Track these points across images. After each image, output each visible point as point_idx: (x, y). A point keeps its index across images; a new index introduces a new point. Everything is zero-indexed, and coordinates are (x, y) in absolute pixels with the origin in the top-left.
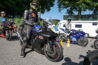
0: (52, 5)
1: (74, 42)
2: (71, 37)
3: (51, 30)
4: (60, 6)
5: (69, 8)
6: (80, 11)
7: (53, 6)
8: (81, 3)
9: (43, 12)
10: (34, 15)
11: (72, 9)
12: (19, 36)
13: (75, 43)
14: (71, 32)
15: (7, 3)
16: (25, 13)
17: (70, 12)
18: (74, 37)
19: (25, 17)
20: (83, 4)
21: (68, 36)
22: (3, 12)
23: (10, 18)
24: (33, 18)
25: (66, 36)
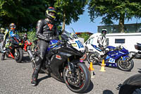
0: (81, 12)
1: (113, 64)
2: (107, 57)
3: (72, 47)
4: (92, 13)
5: (106, 15)
6: (122, 19)
7: (82, 14)
8: (124, 8)
9: (68, 23)
10: (50, 27)
11: (109, 17)
12: (31, 55)
13: (114, 66)
14: (108, 49)
15: (19, 12)
16: (39, 25)
17: (107, 21)
18: (112, 57)
19: (38, 29)
20: (127, 9)
21: (102, 56)
22: (13, 24)
23: (24, 32)
24: (49, 30)
25: (99, 56)
